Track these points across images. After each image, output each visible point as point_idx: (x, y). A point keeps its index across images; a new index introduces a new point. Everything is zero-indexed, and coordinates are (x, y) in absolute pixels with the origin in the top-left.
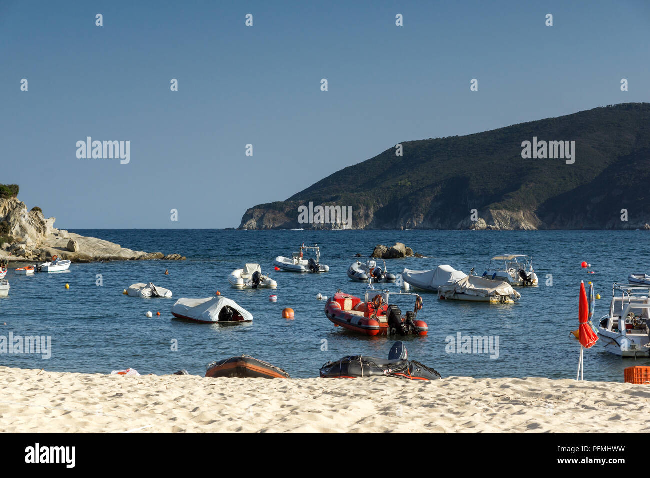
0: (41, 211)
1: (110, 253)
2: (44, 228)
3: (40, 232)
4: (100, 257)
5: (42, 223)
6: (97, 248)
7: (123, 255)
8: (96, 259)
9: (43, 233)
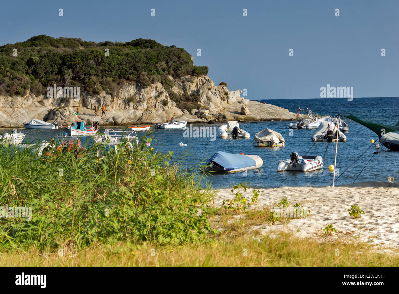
0: (226, 85)
1: (274, 116)
2: (228, 97)
3: (224, 101)
4: (264, 119)
5: (226, 94)
6: (266, 112)
7: (284, 117)
8: (261, 120)
9: (226, 101)
